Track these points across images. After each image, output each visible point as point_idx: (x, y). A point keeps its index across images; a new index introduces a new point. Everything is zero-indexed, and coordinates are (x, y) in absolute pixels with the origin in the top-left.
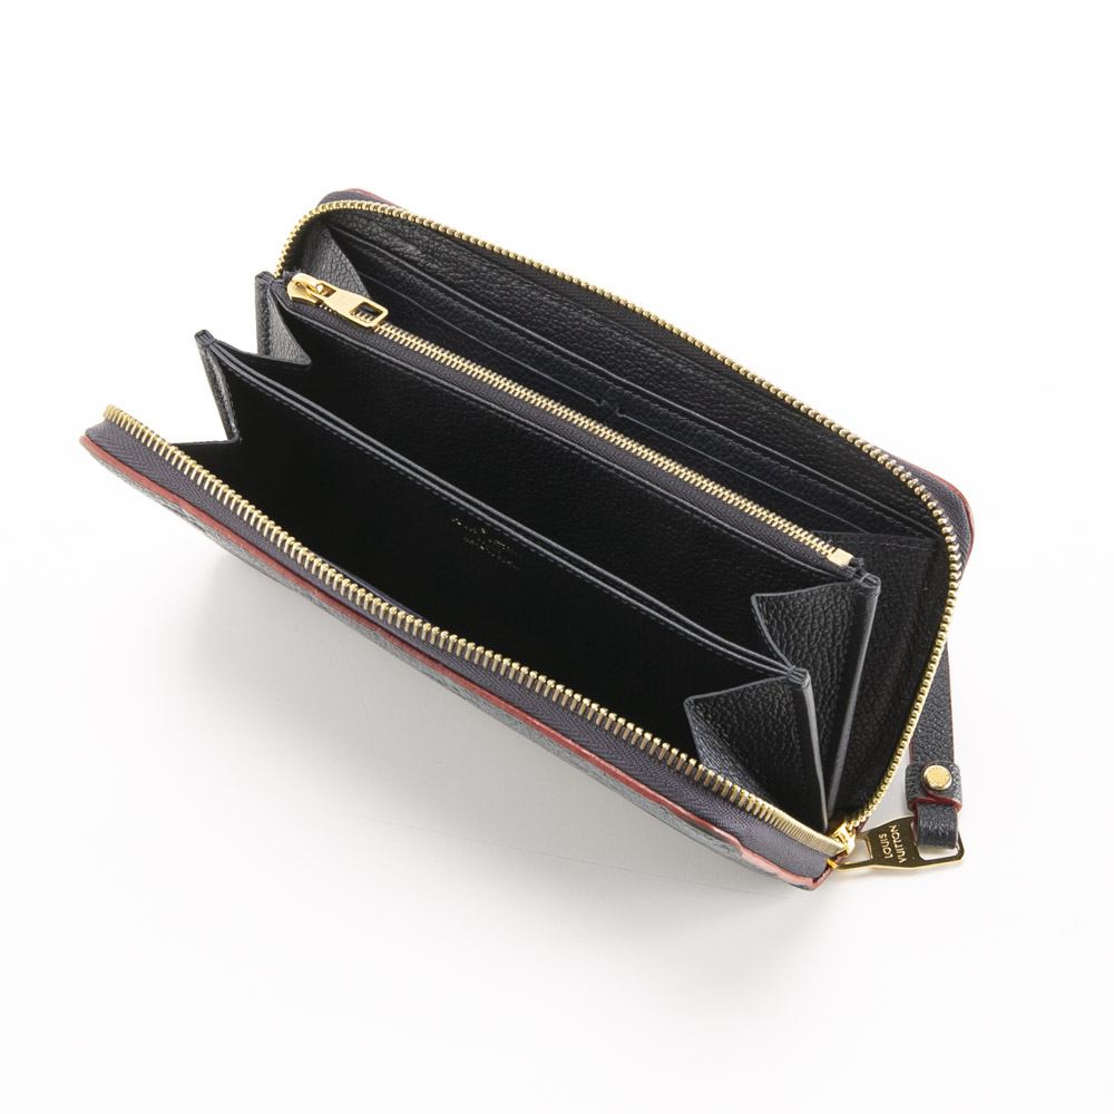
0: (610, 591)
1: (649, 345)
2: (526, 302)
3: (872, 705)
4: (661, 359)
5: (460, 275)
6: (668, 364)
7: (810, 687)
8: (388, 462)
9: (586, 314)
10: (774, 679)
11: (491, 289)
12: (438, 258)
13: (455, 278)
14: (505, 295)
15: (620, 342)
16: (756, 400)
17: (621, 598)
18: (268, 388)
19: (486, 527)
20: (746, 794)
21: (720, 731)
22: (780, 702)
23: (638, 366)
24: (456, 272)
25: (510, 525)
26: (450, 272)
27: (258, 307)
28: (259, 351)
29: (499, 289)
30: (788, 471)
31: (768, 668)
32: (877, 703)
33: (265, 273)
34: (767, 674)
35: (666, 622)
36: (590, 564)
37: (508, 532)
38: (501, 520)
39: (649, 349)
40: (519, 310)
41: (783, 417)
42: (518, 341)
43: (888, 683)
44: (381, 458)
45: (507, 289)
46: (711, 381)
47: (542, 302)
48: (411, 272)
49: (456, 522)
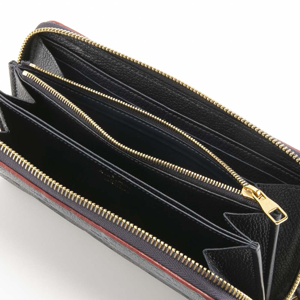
0: (170, 205)
1: (184, 96)
2: (129, 74)
3: (285, 257)
4: (189, 102)
5: (100, 61)
6: (192, 104)
7: (260, 250)
8: (70, 145)
9: (155, 81)
10: (243, 247)
11: (113, 68)
12: (89, 53)
13: (98, 62)
14: (120, 71)
15: (170, 93)
16: (232, 122)
17: (175, 209)
18: (17, 110)
19: (114, 175)
20: (236, 289)
21: (219, 265)
22: (246, 256)
23: (179, 104)
24: (98, 60)
25: (125, 175)
26: (95, 59)
27: (11, 76)
28: (12, 94)
29: (117, 68)
30: (247, 153)
31: (241, 241)
32: (287, 256)
33: (13, 61)
34: (240, 244)
35: (195, 220)
36: (161, 193)
37: (124, 178)
38: (121, 172)
39: (183, 97)
40: (126, 77)
41: (244, 130)
42: (126, 92)
43: (292, 248)
44: (67, 143)
45: (120, 68)
46: (212, 112)
47: (136, 75)
48: (78, 59)
49: (101, 172)
